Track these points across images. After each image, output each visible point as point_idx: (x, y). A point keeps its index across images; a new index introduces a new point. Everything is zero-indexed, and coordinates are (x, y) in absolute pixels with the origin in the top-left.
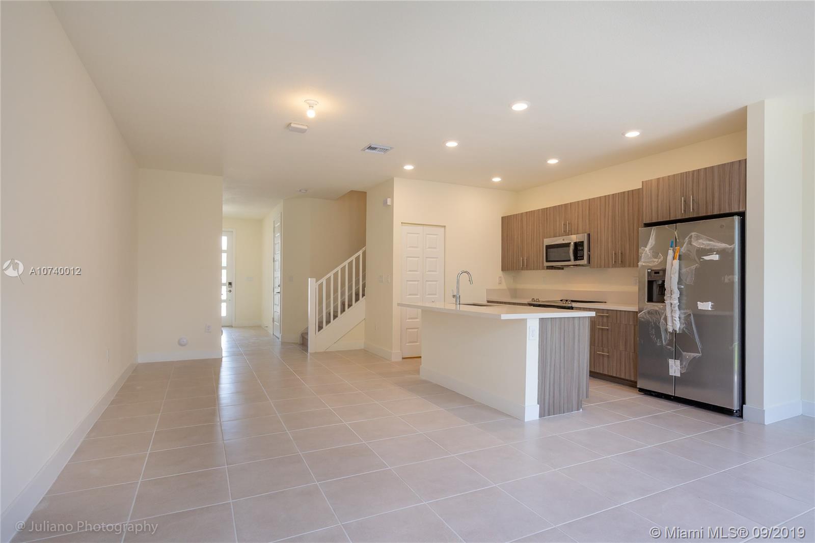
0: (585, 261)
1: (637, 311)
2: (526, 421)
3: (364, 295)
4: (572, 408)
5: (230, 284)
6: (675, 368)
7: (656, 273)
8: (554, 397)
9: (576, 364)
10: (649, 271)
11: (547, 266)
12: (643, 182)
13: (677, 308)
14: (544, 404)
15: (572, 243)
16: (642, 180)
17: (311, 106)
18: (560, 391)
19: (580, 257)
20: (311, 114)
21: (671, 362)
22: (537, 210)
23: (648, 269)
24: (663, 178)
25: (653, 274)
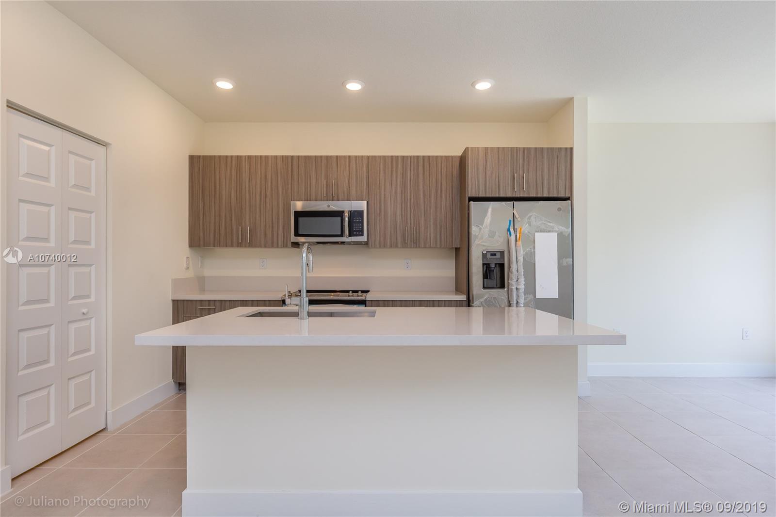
0: (365, 238)
7: (492, 255)
10: (485, 252)
15: (347, 212)
19: (356, 231)
24: (492, 148)
25: (489, 256)
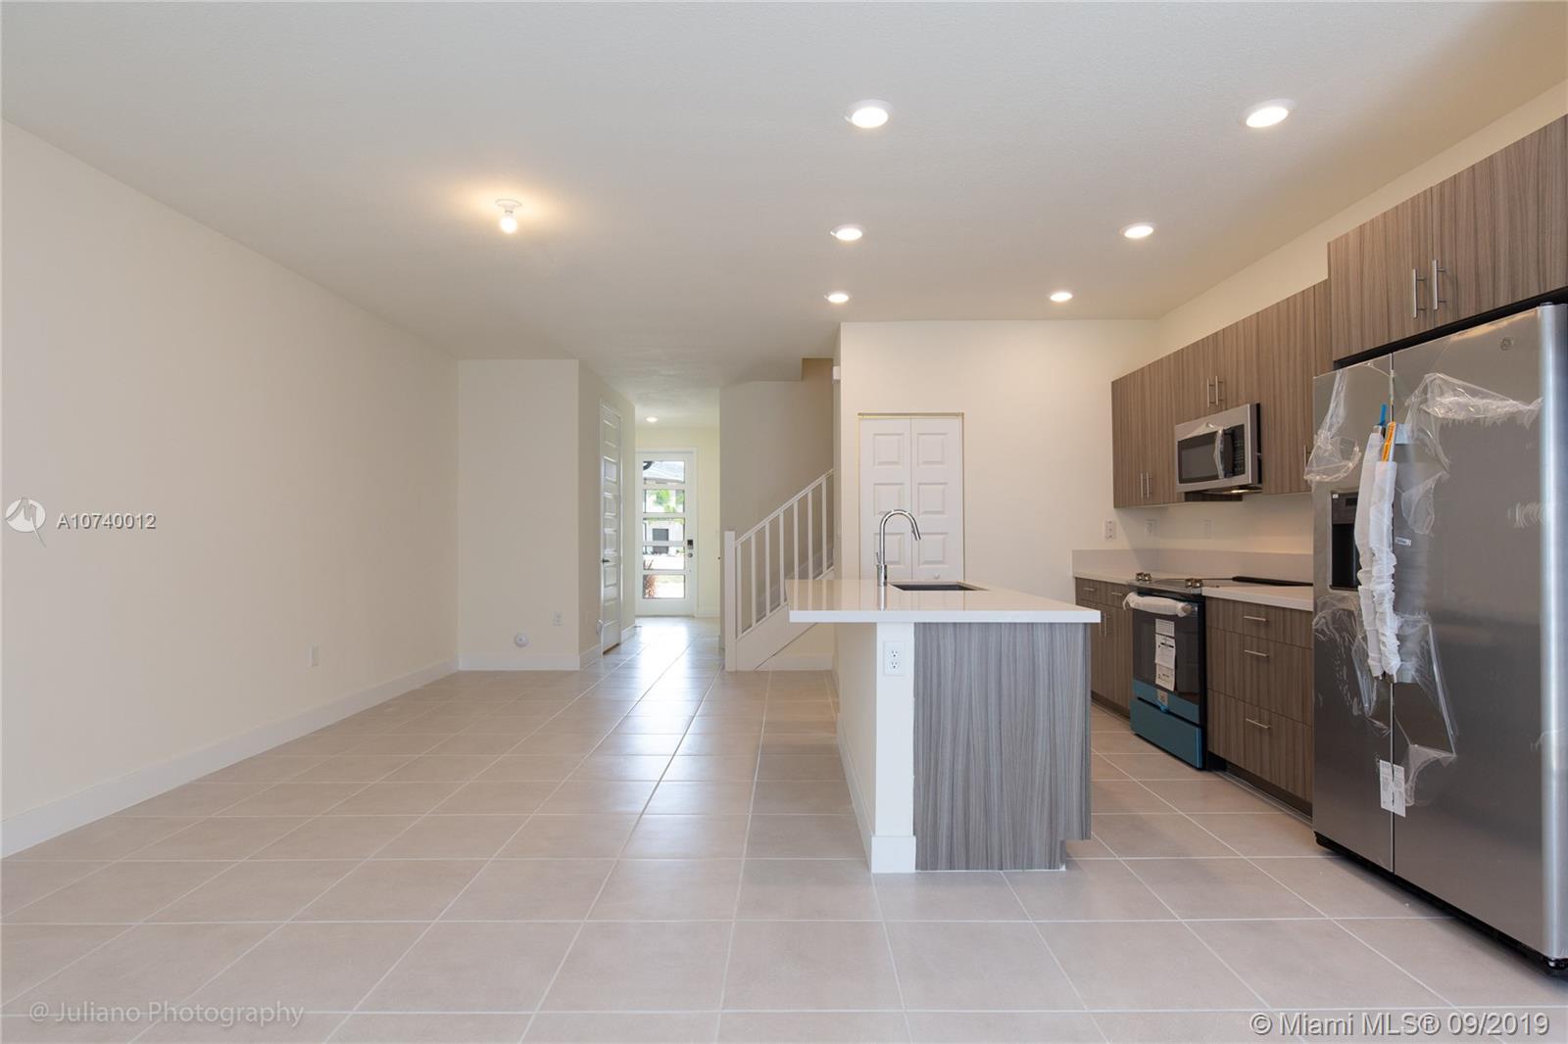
0: (1247, 478)
1: (1311, 608)
2: (874, 870)
3: (832, 565)
4: (1031, 859)
5: (690, 542)
6: (1394, 790)
7: (1343, 502)
8: (966, 822)
9: (1041, 745)
10: (1336, 496)
11: (1186, 493)
12: (1329, 244)
13: (1388, 607)
14: (935, 836)
15: (1220, 432)
16: (1328, 241)
17: (509, 212)
18: (987, 811)
19: (1238, 465)
20: (509, 226)
21: (1385, 768)
22: (1166, 357)
23: (1333, 493)
24: (1372, 222)
25: (1340, 504)
